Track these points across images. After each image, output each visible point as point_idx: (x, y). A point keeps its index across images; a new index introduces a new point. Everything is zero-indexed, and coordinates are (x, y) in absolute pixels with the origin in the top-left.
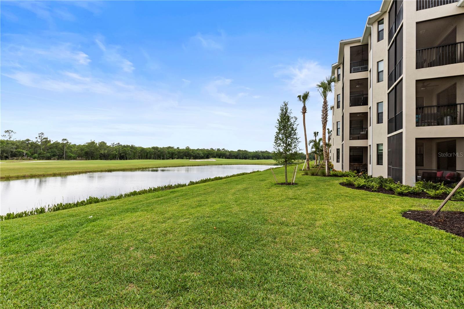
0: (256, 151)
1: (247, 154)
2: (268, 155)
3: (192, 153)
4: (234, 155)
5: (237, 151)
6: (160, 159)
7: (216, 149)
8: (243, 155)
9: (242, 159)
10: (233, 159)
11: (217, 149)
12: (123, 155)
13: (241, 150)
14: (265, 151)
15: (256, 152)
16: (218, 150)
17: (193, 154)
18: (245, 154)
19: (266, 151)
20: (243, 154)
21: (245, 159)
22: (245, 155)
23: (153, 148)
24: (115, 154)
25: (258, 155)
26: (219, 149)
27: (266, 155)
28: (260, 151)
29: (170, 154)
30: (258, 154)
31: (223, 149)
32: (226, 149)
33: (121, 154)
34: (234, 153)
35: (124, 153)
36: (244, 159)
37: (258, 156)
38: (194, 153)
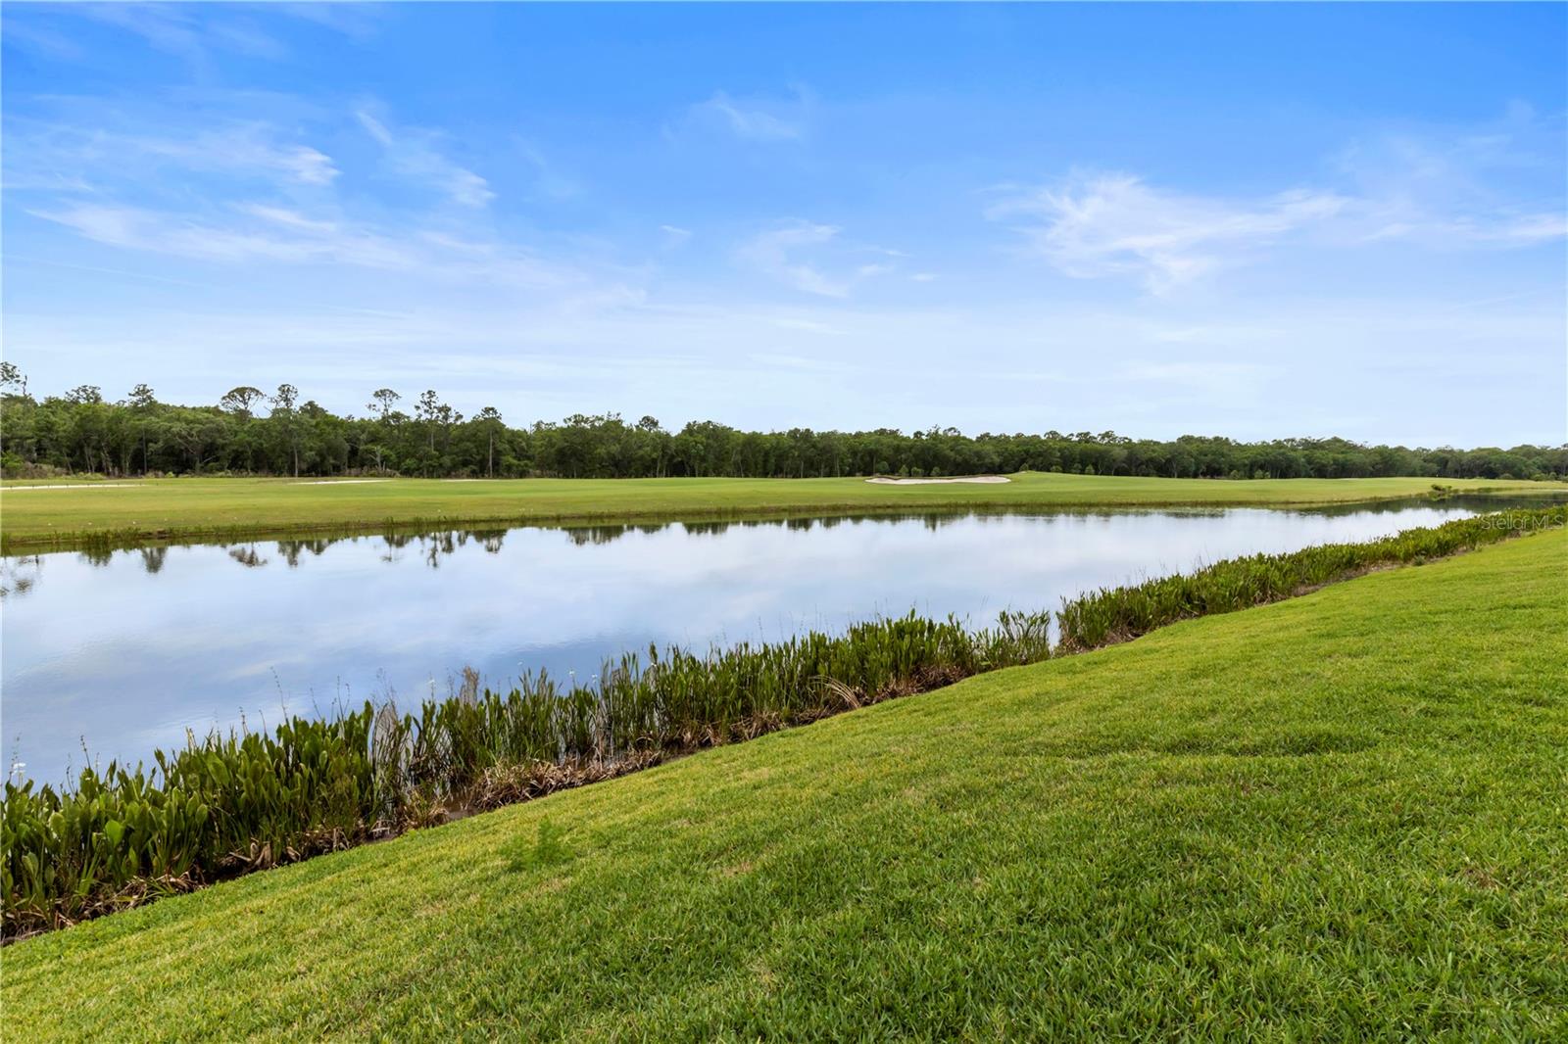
0: (1280, 442)
1: (1223, 455)
2: (1340, 456)
3: (948, 452)
4: (1151, 460)
5: (1175, 441)
6: (817, 474)
7: (1075, 434)
8: (1202, 457)
9: (1195, 476)
10: (1147, 475)
11: (1079, 435)
12: (680, 459)
13: (1196, 436)
14: (1328, 437)
15: (1279, 444)
16: (1085, 438)
17: (952, 454)
18: (1214, 454)
19: (1336, 440)
20: (1201, 453)
21: (1212, 477)
22: (1210, 457)
23: (794, 433)
24: (649, 458)
25: (1287, 459)
26: (1088, 433)
27: (1331, 455)
28: (1298, 439)
29: (859, 455)
30: (1283, 454)
31: (1107, 435)
32: (1119, 433)
33: (673, 457)
34: (1154, 451)
35: (684, 452)
36: (1204, 475)
37: (1284, 464)
38: (958, 452)
